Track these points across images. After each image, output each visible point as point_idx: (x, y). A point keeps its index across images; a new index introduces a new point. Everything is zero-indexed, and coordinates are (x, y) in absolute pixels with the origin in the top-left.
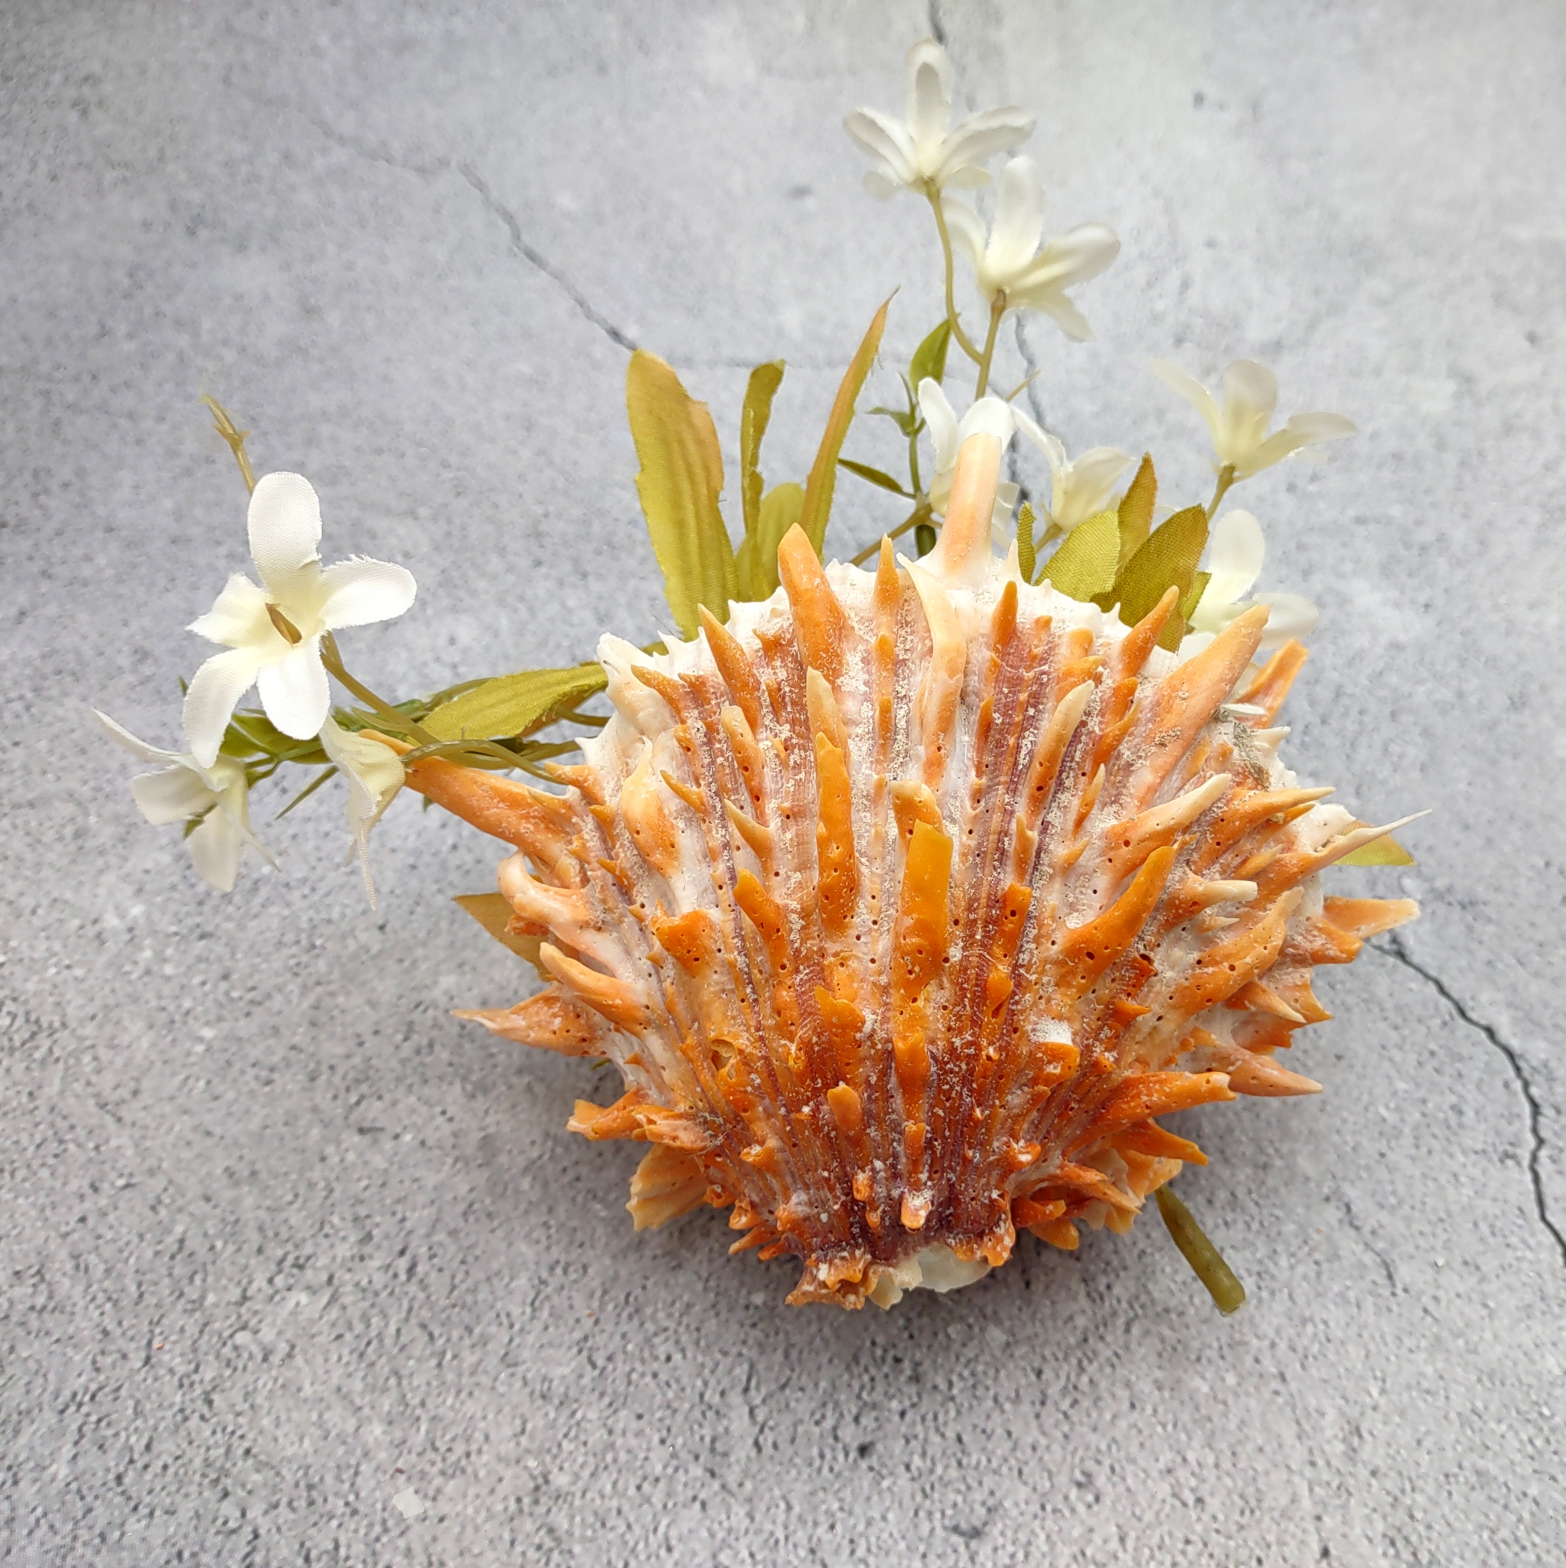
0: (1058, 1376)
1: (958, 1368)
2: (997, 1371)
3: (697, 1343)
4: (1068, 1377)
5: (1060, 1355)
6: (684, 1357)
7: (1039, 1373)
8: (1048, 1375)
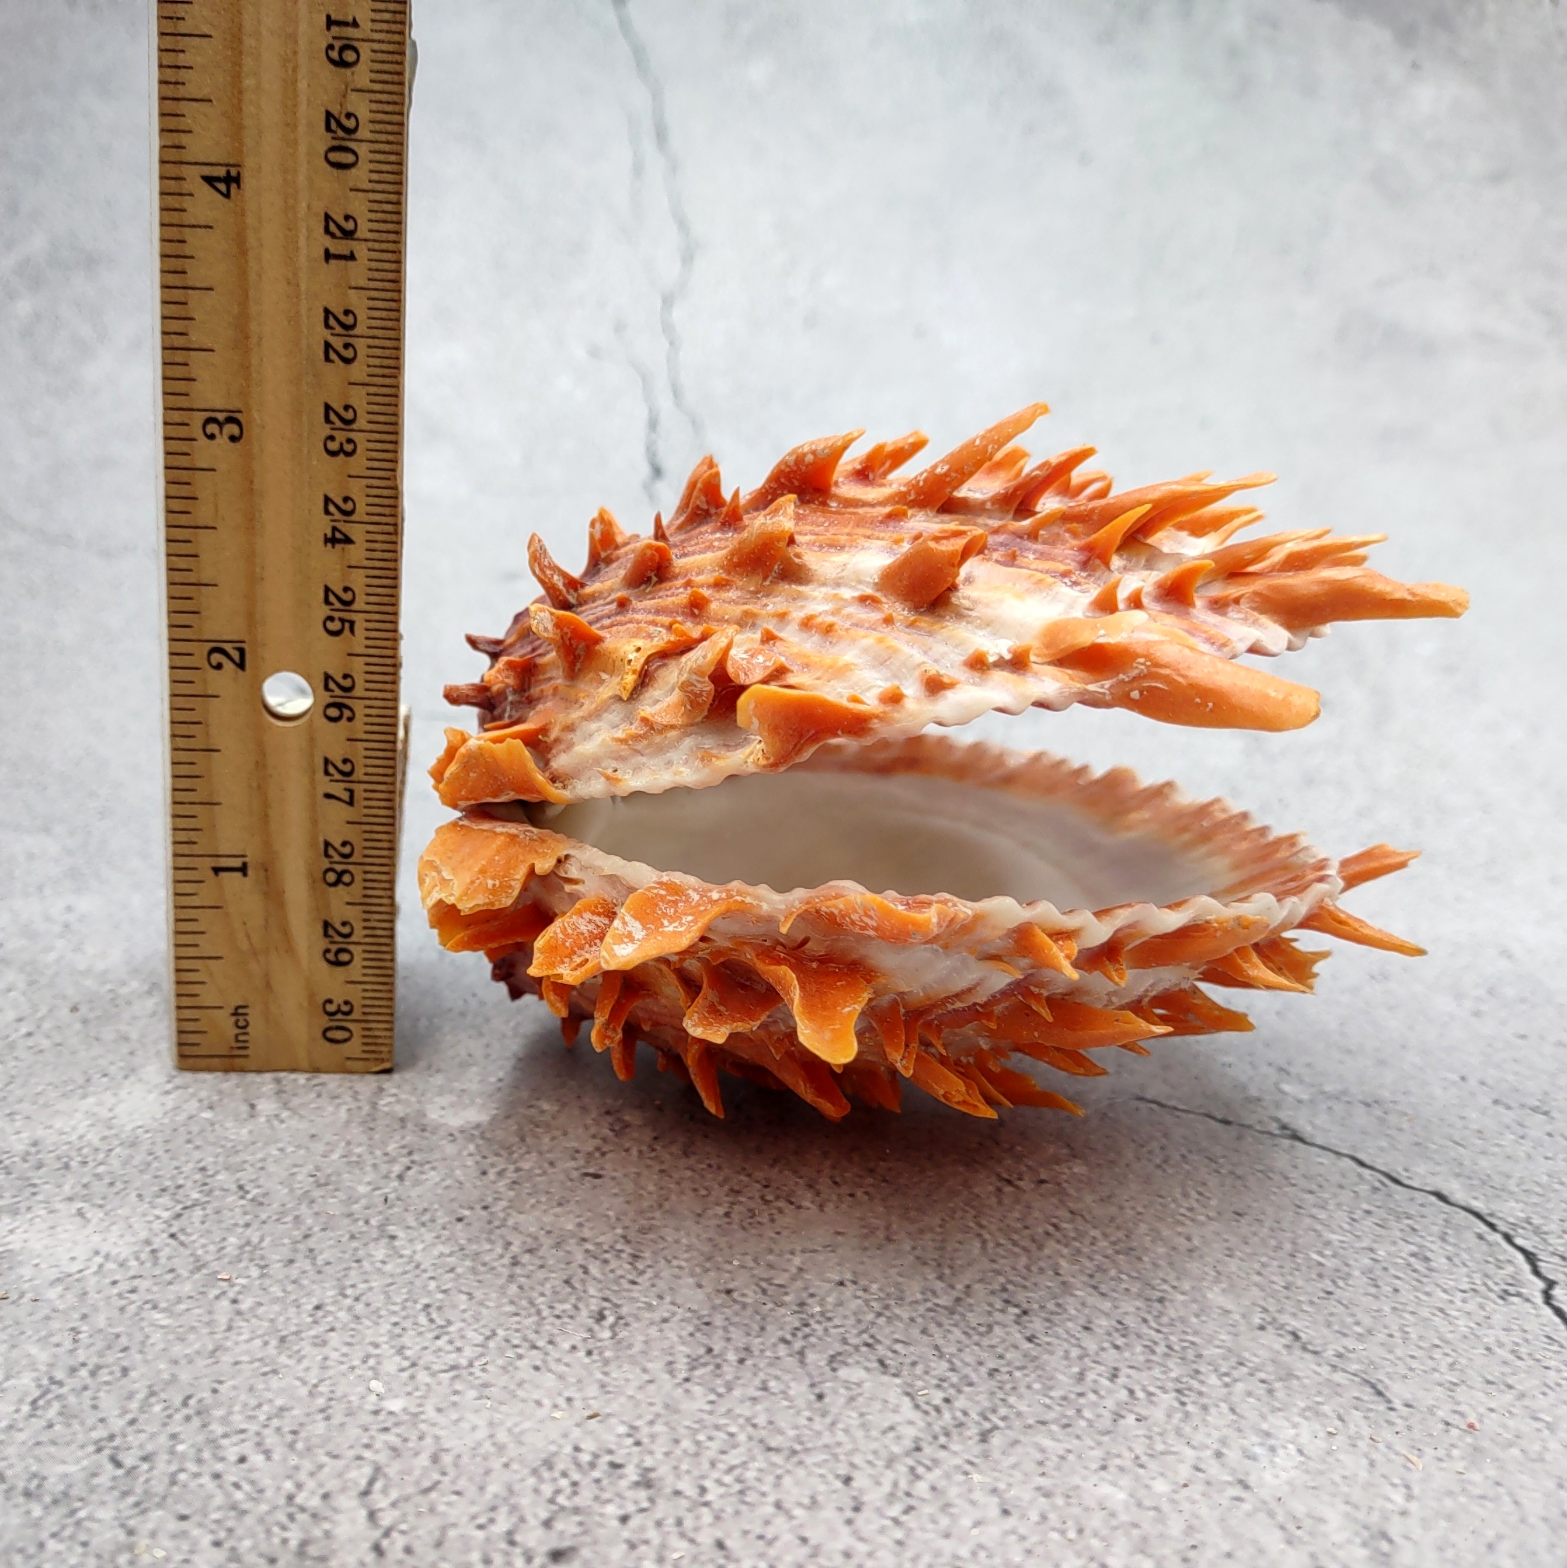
0: (878, 1483)
1: (716, 1475)
2: (779, 1477)
3: (291, 1446)
4: (895, 1484)
5: (880, 1463)
6: (268, 1458)
7: (847, 1480)
8: (860, 1481)
